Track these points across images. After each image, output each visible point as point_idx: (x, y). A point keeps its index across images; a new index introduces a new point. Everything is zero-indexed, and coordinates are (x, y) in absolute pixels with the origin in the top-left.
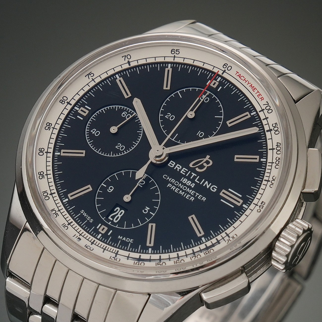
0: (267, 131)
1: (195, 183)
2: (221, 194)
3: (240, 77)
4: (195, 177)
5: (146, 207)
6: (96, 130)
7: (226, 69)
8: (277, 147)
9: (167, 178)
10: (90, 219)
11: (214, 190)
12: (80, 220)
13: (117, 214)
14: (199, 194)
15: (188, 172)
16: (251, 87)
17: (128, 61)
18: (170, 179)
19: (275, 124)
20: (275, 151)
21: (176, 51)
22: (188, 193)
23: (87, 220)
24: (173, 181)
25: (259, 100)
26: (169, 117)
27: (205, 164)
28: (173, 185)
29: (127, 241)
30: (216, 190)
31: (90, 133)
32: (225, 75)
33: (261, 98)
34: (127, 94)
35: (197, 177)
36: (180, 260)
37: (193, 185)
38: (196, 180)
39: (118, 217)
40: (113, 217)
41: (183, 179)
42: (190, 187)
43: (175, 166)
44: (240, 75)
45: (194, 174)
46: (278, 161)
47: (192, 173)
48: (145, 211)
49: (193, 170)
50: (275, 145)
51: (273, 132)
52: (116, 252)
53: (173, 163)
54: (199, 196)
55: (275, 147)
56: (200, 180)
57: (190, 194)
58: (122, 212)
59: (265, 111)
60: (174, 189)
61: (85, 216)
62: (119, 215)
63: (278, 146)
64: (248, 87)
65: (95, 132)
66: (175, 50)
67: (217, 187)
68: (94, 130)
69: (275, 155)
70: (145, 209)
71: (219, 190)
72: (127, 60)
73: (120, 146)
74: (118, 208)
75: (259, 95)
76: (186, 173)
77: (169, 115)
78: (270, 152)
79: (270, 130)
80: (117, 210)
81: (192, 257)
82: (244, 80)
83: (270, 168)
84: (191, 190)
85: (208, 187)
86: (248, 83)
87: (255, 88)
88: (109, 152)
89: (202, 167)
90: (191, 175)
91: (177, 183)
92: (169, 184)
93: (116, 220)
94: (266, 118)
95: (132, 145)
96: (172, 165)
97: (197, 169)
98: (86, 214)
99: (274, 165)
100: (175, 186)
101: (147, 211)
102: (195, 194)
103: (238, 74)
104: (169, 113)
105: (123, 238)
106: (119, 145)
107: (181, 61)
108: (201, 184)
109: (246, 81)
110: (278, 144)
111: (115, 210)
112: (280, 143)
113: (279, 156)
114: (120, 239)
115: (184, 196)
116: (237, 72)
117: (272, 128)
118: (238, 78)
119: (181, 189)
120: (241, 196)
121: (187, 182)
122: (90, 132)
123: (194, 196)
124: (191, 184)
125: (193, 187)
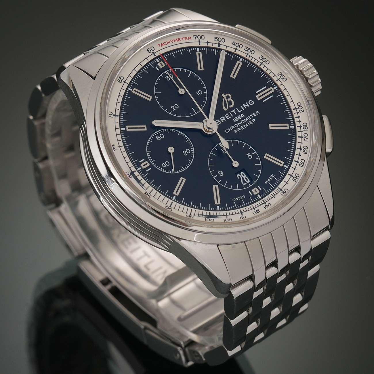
0: (219, 46)
1: (241, 113)
2: (259, 99)
3: (163, 45)
4: (236, 111)
5: (247, 155)
6: (163, 163)
7: (152, 51)
8: (235, 46)
9: (229, 130)
10: (242, 197)
11: (253, 103)
12: (240, 205)
13: (243, 178)
14: (252, 115)
15: (229, 114)
16: (176, 41)
17: (114, 115)
18: (231, 129)
19: (215, 38)
20: (238, 48)
21: (121, 78)
22: (248, 121)
23: (242, 199)
24: (233, 127)
25: (190, 40)
26: (175, 108)
27: (229, 100)
28: (236, 128)
29: (271, 179)
30: (253, 102)
31: (165, 169)
32: (157, 54)
33: (189, 39)
34: (144, 128)
35: (236, 110)
36: (303, 149)
37: (242, 115)
38: (239, 112)
39: (246, 178)
40: (244, 182)
41: (235, 120)
42: (243, 118)
43: (220, 120)
44: (162, 44)
45: (233, 111)
46: (248, 50)
47: (232, 112)
48: (250, 157)
49: (230, 110)
50: (232, 46)
51: (221, 43)
52: (280, 190)
53: (218, 121)
54: (254, 115)
55: (235, 47)
56: (240, 109)
57: (250, 120)
58: (243, 174)
59: (201, 40)
60: (240, 129)
61: (238, 200)
62: (244, 177)
63: (235, 44)
64: (174, 43)
65: (165, 165)
66: (119, 79)
67: (251, 100)
68: (163, 164)
69: (242, 50)
70: (248, 156)
71: (255, 100)
72: (112, 116)
73: (186, 152)
74: (238, 175)
75: (185, 39)
76: (230, 115)
77: (173, 107)
78: (237, 52)
79: (219, 44)
80: (239, 176)
81: (304, 139)
82: (167, 43)
83: (251, 58)
84: (246, 118)
85: (248, 106)
86: (172, 41)
87: (178, 39)
88: (188, 162)
89: (230, 103)
90: (233, 113)
91: (236, 126)
92: (235, 131)
93: (248, 181)
94: (208, 42)
95: (188, 143)
96: (219, 123)
97: (231, 107)
98: (236, 198)
99: (250, 54)
100: (238, 128)
101: (250, 155)
102: (251, 117)
103: (160, 45)
104: (172, 107)
105: (268, 181)
106: (184, 152)
107: (130, 79)
108: (243, 109)
109: (169, 42)
110: (234, 43)
111: (239, 178)
112: (234, 42)
113: (244, 47)
114: (268, 184)
115: (249, 125)
116: (159, 45)
117: (217, 42)
118: (163, 47)
119: (243, 125)
120: (265, 87)
121: (238, 118)
122: (163, 168)
123: (252, 119)
124: (241, 116)
125: (244, 116)
